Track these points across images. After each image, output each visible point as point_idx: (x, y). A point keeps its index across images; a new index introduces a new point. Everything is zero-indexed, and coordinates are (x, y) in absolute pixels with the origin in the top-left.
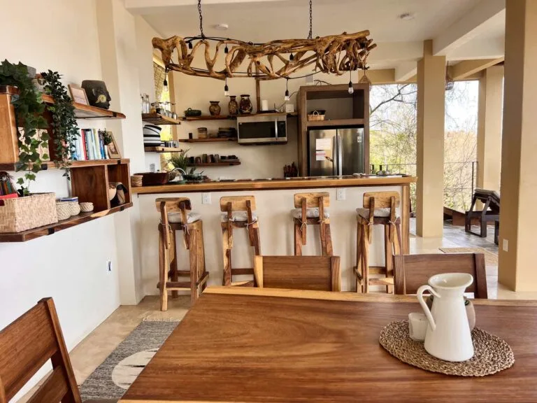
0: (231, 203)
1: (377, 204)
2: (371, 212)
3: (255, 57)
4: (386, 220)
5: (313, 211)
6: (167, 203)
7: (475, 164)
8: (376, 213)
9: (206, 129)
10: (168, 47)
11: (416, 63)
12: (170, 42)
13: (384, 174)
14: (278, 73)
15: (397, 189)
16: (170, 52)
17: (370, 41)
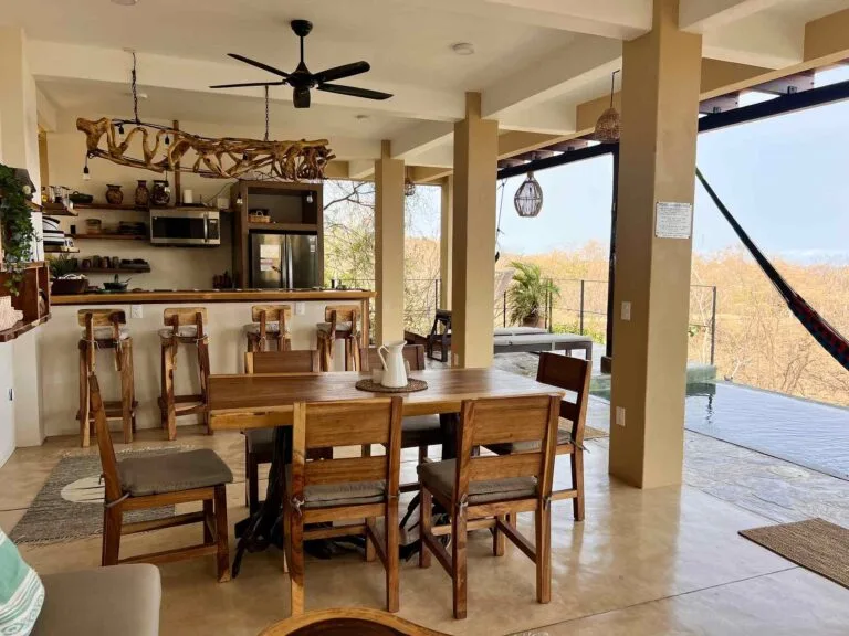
0: (177, 316)
1: (339, 317)
2: (333, 326)
3: (205, 153)
4: (347, 334)
5: (272, 325)
6: (94, 315)
7: (439, 283)
8: (338, 327)
9: (99, 222)
10: (97, 131)
11: (373, 163)
12: (99, 126)
13: (344, 288)
14: (229, 172)
15: (358, 303)
16: (98, 138)
17: (329, 151)
